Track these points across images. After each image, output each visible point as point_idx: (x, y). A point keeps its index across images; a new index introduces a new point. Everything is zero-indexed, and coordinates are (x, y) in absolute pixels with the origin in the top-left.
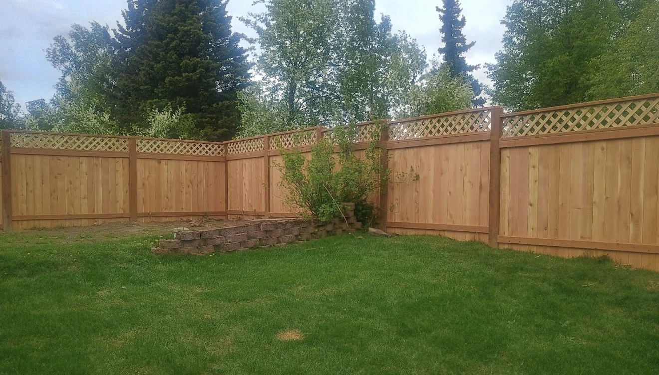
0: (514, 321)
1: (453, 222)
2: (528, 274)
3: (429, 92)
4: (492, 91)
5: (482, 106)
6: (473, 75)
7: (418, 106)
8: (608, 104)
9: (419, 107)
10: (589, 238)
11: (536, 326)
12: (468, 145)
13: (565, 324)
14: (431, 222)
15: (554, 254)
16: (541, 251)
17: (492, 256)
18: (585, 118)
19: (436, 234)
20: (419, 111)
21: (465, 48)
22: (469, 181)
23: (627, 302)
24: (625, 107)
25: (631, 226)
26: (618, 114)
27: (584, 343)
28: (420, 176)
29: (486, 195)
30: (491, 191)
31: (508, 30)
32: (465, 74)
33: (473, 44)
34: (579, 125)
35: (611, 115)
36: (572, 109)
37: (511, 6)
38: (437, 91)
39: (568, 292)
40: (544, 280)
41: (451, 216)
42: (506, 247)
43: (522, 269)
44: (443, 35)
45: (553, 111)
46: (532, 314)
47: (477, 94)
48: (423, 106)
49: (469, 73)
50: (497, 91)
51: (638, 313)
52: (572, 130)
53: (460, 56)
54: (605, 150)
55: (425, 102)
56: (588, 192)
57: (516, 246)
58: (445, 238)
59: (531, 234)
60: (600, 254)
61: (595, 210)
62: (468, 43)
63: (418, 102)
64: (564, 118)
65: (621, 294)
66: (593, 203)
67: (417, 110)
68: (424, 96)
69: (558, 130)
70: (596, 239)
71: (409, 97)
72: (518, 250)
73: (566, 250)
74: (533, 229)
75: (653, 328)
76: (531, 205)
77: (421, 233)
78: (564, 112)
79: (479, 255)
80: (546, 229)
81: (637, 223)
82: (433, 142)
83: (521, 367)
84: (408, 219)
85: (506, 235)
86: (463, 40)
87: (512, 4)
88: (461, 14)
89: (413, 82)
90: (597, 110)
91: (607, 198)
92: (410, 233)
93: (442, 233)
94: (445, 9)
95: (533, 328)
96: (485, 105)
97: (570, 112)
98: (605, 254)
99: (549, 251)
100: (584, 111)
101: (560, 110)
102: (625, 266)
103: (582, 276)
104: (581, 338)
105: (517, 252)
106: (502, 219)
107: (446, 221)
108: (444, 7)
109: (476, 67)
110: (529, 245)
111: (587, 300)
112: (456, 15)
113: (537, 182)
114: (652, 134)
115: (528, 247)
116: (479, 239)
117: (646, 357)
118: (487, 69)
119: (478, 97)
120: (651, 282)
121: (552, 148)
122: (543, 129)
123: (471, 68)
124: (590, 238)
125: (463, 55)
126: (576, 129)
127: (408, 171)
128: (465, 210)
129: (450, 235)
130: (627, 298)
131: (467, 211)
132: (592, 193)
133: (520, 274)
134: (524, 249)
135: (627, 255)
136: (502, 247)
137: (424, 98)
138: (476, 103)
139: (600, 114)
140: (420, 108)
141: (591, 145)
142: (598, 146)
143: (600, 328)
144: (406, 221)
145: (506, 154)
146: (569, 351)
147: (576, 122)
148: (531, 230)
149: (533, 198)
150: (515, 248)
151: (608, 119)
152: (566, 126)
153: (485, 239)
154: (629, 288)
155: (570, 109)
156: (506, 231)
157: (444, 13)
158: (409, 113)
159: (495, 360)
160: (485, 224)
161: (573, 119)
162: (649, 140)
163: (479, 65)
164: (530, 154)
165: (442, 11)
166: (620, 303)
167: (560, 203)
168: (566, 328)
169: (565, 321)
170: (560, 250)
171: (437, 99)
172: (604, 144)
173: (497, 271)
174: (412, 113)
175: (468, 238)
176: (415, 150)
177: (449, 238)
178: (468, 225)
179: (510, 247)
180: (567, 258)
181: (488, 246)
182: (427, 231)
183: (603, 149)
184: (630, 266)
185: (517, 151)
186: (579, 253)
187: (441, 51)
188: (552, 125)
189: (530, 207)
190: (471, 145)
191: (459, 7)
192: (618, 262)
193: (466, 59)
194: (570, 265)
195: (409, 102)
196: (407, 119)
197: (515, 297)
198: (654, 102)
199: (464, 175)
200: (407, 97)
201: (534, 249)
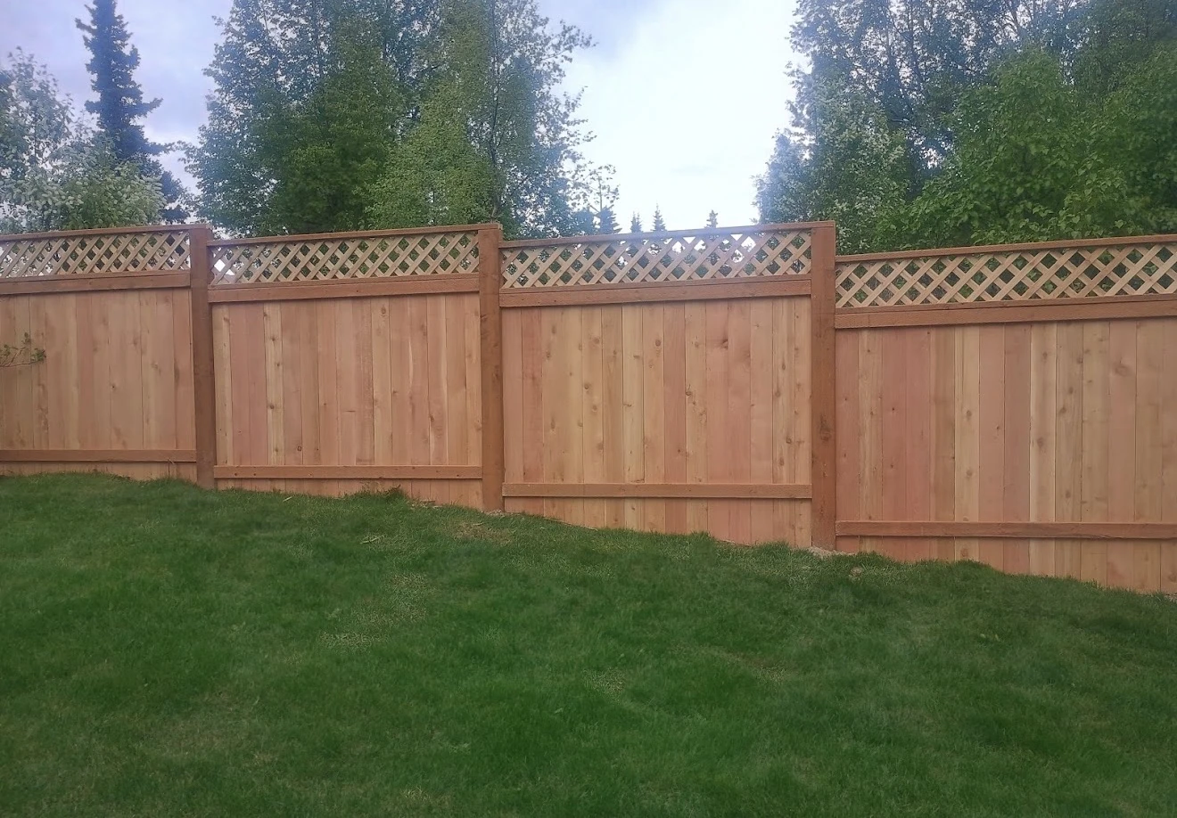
0: (244, 623)
1: (124, 443)
2: (269, 534)
3: (68, 185)
4: (196, 198)
5: (182, 222)
6: (160, 163)
7: (43, 210)
8: (388, 237)
9: (46, 213)
10: (370, 461)
11: (284, 626)
12: (147, 295)
13: (333, 615)
14: (76, 446)
15: (315, 493)
16: (293, 488)
17: (204, 504)
18: (353, 258)
19: (87, 469)
20: (46, 222)
21: (142, 109)
22: (153, 364)
23: (430, 561)
24: (413, 244)
25: (432, 437)
26: (403, 255)
27: (364, 640)
28: (48, 354)
29: (187, 391)
30: (197, 383)
31: (220, 87)
32: (144, 159)
33: (156, 103)
34: (344, 270)
35: (393, 256)
36: (333, 241)
37: (223, 45)
38: (86, 184)
39: (338, 556)
40: (298, 540)
41: (118, 432)
42: (231, 485)
43: (259, 526)
44: (95, 77)
45: (302, 241)
46: (277, 605)
47: (171, 200)
48: (55, 212)
49: (152, 158)
50: (207, 199)
51: (445, 579)
52: (335, 277)
53: (131, 123)
54: (387, 314)
55: (59, 203)
56: (366, 384)
57: (249, 482)
58: (108, 477)
59: (274, 460)
60: (388, 486)
61: (378, 412)
62: (146, 99)
63: (44, 202)
64: (320, 255)
65: (420, 550)
66: (373, 402)
67: (42, 219)
68: (57, 193)
69: (311, 275)
70: (380, 462)
71: (24, 190)
72: (253, 490)
73: (335, 484)
74: (277, 450)
75: (467, 599)
76: (272, 407)
77: (55, 469)
78: (319, 245)
79: (177, 507)
80: (300, 449)
81: (439, 432)
82: (70, 286)
83: (256, 707)
84: (22, 442)
85: (230, 464)
86: (136, 94)
87: (224, 41)
88: (130, 41)
89: (33, 160)
90: (372, 246)
91: (394, 392)
92: (28, 471)
93: (100, 468)
94: (95, 27)
95: (277, 631)
96: (188, 221)
97: (329, 245)
98: (396, 485)
99: (306, 488)
100: (351, 246)
101: (314, 242)
102: (425, 503)
103: (362, 527)
104: (358, 633)
105: (251, 493)
106: (219, 434)
107: (109, 443)
108: (92, 22)
109: (166, 148)
110: (271, 479)
111: (368, 567)
112: (119, 42)
113: (281, 367)
114: (453, 290)
115: (269, 482)
116: (179, 474)
117: (457, 649)
118: (182, 154)
119: (173, 206)
120: (463, 524)
121: (304, 307)
122: (286, 272)
123: (156, 149)
124: (372, 460)
125: (137, 121)
126: (340, 276)
127: (19, 342)
128: (148, 421)
129: (119, 471)
130: (429, 556)
131: (152, 421)
132: (370, 384)
133: (256, 534)
134: (265, 487)
135: (428, 483)
136: (222, 486)
137: (56, 197)
138: (170, 215)
139: (376, 252)
140: (49, 216)
141: (366, 305)
142: (377, 305)
143: (388, 611)
144: (18, 447)
145: (221, 314)
146: (338, 662)
147: (339, 264)
148: (274, 452)
149: (274, 395)
150: (247, 487)
151: (389, 263)
152: (325, 270)
153: (190, 473)
154: (432, 539)
155: (328, 240)
156: (228, 455)
157: (93, 35)
158: (24, 224)
159: (206, 704)
160: (188, 444)
161: (334, 259)
162: (451, 300)
163: (170, 145)
164: (265, 315)
165: (89, 29)
166: (418, 566)
167: (322, 403)
168: (335, 621)
169: (333, 610)
170: (325, 485)
171: (87, 199)
172: (385, 303)
173: (212, 533)
174: (29, 224)
175: (155, 473)
176: (33, 299)
177: (116, 477)
178: (154, 448)
179: (237, 485)
180: (336, 497)
181: (195, 486)
182: (67, 466)
183: (384, 311)
184: (433, 503)
185: (242, 310)
186: (356, 488)
187: (90, 107)
188: (301, 266)
189: (270, 411)
190: (153, 295)
191: (125, 29)
192: (415, 497)
193: (144, 129)
194: (340, 509)
195: (23, 200)
196: (18, 236)
197: (247, 578)
198: (454, 239)
199: (142, 352)
200: (18, 190)
201: (281, 486)
